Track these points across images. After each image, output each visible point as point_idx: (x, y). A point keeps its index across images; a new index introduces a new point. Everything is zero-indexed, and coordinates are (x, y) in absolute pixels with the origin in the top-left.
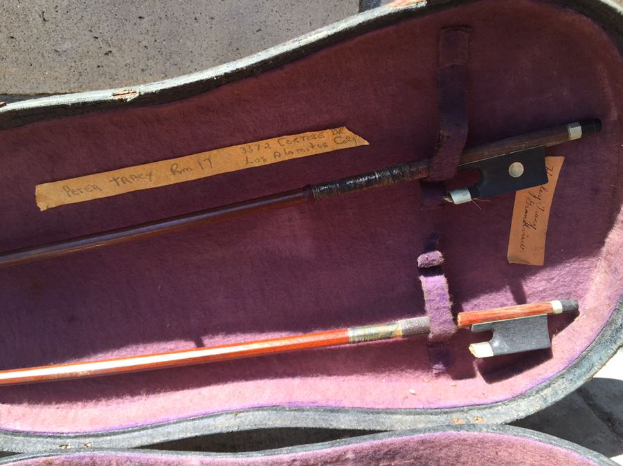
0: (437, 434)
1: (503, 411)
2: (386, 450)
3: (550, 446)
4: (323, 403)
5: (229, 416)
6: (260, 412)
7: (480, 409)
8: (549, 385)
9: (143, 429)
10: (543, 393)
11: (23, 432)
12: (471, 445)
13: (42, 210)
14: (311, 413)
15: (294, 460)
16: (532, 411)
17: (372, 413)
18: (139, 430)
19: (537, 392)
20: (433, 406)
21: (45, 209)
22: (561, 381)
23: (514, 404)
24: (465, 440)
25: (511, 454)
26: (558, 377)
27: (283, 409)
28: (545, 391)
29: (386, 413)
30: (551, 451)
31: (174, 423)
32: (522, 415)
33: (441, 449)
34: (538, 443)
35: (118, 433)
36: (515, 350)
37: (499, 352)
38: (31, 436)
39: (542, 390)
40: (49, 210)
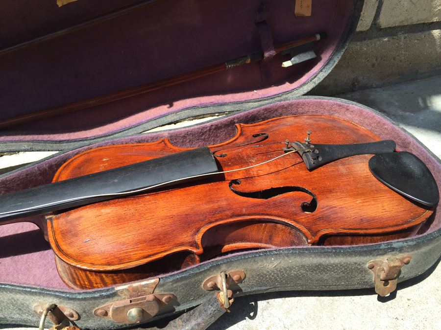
0: (272, 104)
1: (297, 92)
2: (251, 115)
3: (320, 100)
4: (217, 102)
5: (173, 115)
6: (188, 111)
7: (286, 94)
8: (316, 76)
9: (130, 129)
10: (313, 81)
11: (65, 140)
12: (286, 108)
13: (59, 6)
14: (211, 108)
15: (212, 125)
16: (310, 89)
17: (239, 104)
18: (128, 130)
19: (311, 81)
20: (266, 96)
21: (61, 5)
22: (321, 73)
23: (301, 89)
24: (283, 106)
25: (303, 108)
26: (320, 72)
27: (198, 107)
28: (314, 80)
29: (246, 103)
30: (320, 102)
31: (145, 123)
32: (306, 92)
33: (274, 112)
34: (315, 100)
35: (117, 133)
36: (302, 61)
37: (294, 63)
38: (70, 142)
39: (313, 79)
40: (64, 6)
